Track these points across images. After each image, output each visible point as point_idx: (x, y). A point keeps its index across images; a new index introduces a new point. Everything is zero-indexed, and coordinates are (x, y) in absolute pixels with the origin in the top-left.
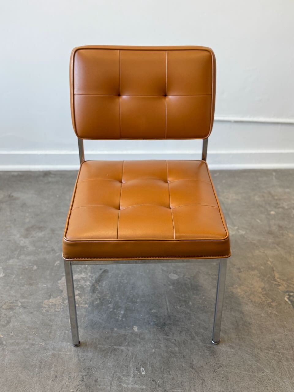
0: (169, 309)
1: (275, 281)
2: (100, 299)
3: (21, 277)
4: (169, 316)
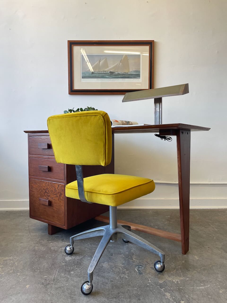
4: (54, 280)
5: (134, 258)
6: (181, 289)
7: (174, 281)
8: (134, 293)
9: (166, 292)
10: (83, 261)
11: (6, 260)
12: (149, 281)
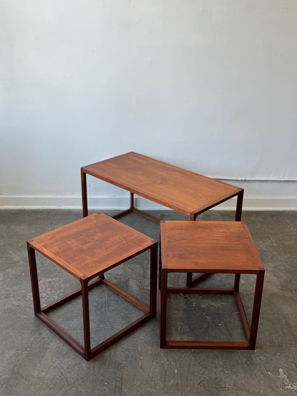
0: (106, 299)
1: (178, 283)
2: (63, 293)
3: (14, 280)
4: (106, 303)
5: (180, 282)
6: (221, 313)
7: (216, 305)
8: (179, 316)
9: (208, 316)
10: (129, 284)
11: (50, 282)
12: (193, 305)
